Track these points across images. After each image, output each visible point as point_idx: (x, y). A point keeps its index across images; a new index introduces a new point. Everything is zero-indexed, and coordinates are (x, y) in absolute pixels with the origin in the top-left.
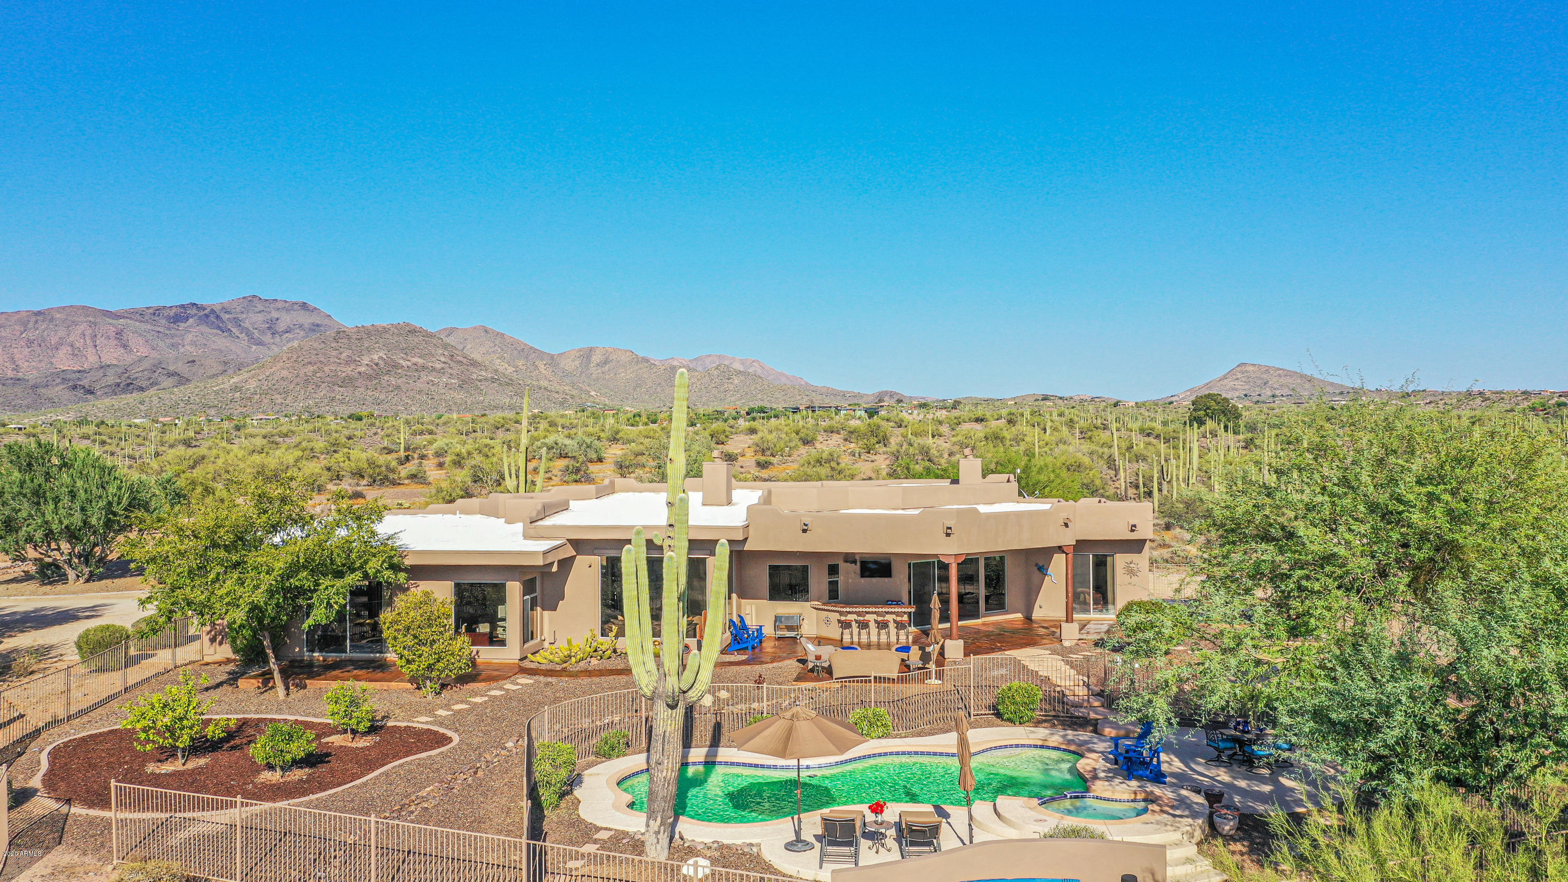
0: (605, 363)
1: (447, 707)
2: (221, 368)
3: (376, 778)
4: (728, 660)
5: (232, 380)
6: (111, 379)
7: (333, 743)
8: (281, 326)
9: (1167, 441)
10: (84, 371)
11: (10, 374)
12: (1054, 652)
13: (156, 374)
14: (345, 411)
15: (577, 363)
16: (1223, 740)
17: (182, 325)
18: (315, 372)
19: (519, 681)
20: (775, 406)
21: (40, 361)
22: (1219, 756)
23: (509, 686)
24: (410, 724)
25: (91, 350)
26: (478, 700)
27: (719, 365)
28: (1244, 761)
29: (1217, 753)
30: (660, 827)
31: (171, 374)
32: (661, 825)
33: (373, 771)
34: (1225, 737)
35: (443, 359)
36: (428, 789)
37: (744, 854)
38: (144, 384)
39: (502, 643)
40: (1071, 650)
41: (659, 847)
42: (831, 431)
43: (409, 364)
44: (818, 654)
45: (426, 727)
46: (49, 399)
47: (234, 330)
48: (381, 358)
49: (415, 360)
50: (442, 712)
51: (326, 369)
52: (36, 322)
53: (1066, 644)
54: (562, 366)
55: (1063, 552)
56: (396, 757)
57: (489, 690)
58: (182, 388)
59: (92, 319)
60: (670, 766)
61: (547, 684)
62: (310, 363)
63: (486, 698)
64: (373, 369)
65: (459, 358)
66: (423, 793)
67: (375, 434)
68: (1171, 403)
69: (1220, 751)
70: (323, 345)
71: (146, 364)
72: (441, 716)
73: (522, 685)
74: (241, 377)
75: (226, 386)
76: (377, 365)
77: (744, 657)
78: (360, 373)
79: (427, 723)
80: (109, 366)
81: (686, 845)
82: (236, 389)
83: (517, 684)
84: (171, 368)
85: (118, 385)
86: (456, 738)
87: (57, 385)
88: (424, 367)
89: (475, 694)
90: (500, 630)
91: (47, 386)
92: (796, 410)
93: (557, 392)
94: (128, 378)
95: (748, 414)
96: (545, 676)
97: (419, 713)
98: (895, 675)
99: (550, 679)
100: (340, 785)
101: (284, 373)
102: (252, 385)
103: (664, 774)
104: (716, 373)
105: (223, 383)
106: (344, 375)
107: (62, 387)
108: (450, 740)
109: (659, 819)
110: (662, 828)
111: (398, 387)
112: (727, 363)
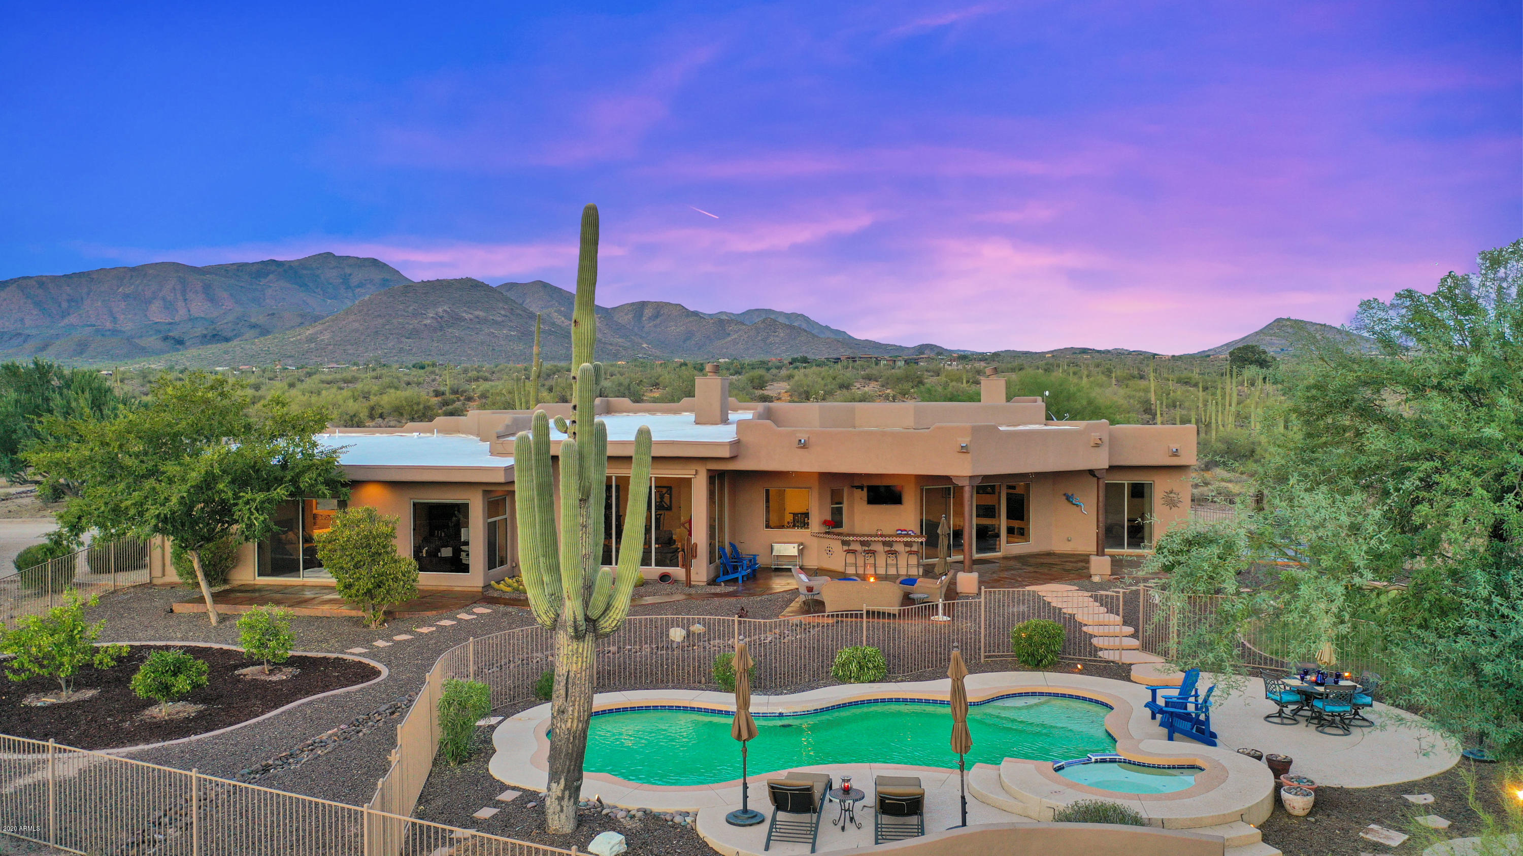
0: (657, 317)
1: (388, 638)
2: (299, 320)
3: (277, 716)
4: (713, 591)
5: (308, 332)
6: (199, 330)
7: (245, 675)
8: (354, 281)
9: (1205, 389)
10: (175, 323)
11: (109, 325)
12: (1082, 588)
13: (240, 326)
14: (412, 360)
15: (630, 316)
16: (1286, 691)
17: (263, 281)
18: (384, 325)
19: (475, 610)
20: (817, 358)
21: (135, 314)
22: (1281, 712)
23: (464, 616)
24: (340, 656)
25: (180, 304)
26: (425, 630)
27: (766, 319)
28: (1312, 718)
29: (1278, 708)
30: (563, 791)
31: (254, 326)
32: (565, 789)
33: (277, 708)
34: (1288, 688)
35: (503, 312)
36: (330, 732)
37: (675, 826)
38: (230, 334)
39: (465, 569)
40: (1101, 586)
41: (563, 816)
42: (869, 378)
43: (471, 316)
44: (811, 584)
45: (357, 659)
46: (143, 348)
47: (311, 285)
48: (445, 311)
49: (477, 313)
50: (380, 643)
51: (395, 321)
52: (132, 276)
53: (1096, 579)
54: (615, 319)
55: (1094, 476)
56: (308, 694)
57: (440, 619)
58: (262, 339)
59: (182, 275)
60: (576, 714)
61: (505, 614)
62: (379, 316)
63: (434, 629)
64: (438, 322)
65: (518, 312)
66: (324, 736)
67: (433, 380)
68: (1209, 356)
69: (1282, 704)
70: (391, 299)
71: (230, 318)
72: (378, 647)
73: (477, 614)
74: (317, 329)
75: (303, 337)
76: (441, 318)
77: (731, 589)
78: (425, 325)
79: (359, 655)
80: (197, 318)
81: (604, 812)
82: (310, 340)
83: (474, 613)
84: (253, 320)
85: (205, 336)
86: (385, 672)
87: (151, 336)
88: (486, 320)
89: (424, 623)
90: (463, 554)
91: (142, 336)
92: (837, 360)
93: (611, 344)
94: (214, 329)
95: (791, 363)
96: (506, 604)
97: (354, 643)
98: (895, 609)
99: (510, 609)
100: (231, 724)
101: (356, 325)
102: (326, 336)
103: (569, 725)
104: (762, 326)
105: (299, 335)
106: (411, 326)
107: (155, 337)
108: (377, 673)
109: (562, 782)
110: (567, 793)
111: (460, 339)
112: (772, 317)
